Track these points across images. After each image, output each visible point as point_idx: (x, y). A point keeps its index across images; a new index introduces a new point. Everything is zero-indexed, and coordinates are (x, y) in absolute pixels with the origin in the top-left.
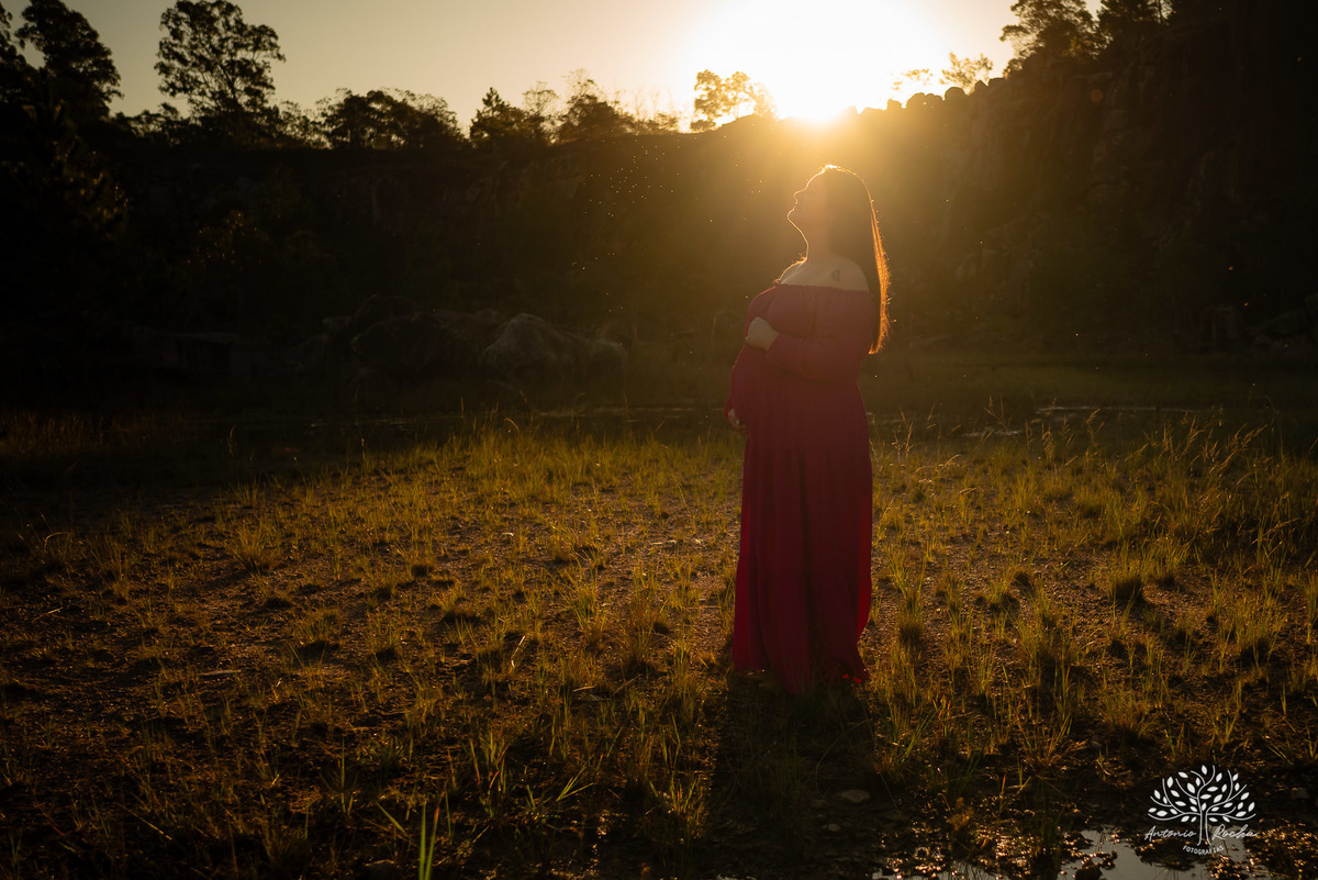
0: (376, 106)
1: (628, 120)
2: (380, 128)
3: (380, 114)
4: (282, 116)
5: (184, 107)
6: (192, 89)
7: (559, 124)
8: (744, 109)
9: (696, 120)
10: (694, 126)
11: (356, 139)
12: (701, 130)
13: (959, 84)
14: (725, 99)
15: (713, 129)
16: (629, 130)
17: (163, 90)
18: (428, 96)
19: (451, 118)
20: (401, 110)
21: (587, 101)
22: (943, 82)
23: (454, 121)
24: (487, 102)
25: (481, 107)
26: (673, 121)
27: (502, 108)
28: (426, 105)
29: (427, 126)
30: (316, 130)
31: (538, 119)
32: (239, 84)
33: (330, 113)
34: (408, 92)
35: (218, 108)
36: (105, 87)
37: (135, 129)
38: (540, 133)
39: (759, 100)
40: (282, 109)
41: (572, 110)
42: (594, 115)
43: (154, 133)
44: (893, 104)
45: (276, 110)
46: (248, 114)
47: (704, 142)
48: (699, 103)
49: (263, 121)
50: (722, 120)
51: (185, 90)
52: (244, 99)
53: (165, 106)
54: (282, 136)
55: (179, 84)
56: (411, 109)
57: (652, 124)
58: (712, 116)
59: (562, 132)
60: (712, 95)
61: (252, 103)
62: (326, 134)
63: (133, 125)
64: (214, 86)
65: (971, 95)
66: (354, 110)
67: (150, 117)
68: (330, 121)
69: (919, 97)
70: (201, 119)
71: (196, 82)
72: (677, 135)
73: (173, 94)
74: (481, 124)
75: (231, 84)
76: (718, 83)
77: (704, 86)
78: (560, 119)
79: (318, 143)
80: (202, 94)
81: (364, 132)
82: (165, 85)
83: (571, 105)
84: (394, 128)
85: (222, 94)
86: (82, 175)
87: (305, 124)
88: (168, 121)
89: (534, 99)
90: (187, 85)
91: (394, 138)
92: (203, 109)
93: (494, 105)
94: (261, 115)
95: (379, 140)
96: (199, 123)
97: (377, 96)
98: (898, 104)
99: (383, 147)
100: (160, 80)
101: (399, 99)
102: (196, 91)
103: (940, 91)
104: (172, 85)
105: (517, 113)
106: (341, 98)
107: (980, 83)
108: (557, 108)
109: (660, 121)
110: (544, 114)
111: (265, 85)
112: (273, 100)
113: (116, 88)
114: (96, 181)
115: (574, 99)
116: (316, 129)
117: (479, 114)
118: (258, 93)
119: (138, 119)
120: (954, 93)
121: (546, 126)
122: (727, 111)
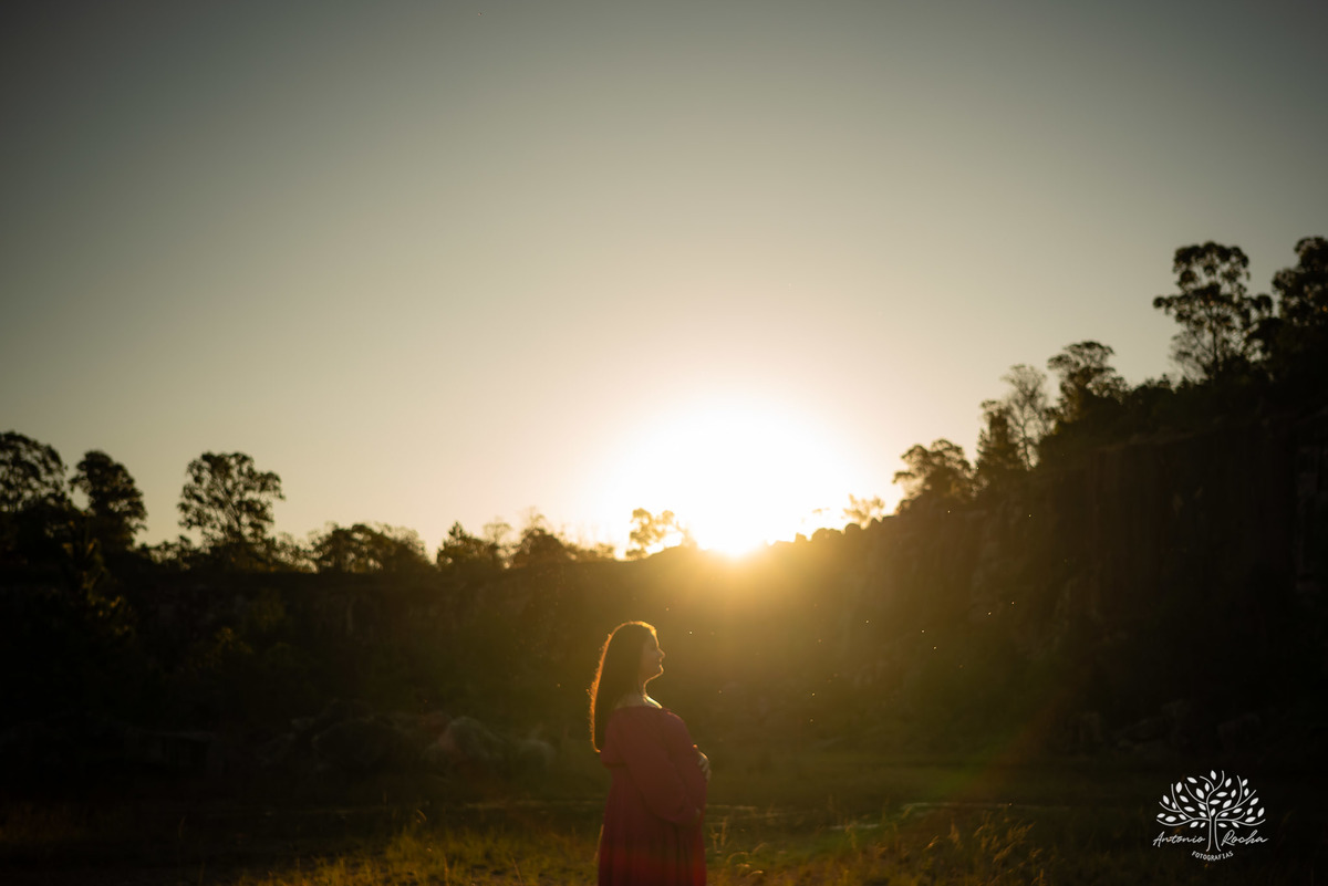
0: (358, 536)
1: (572, 549)
2: (360, 555)
3: (361, 543)
4: (278, 544)
5: (197, 538)
6: (205, 524)
7: (513, 552)
8: (672, 540)
9: (630, 549)
10: (629, 554)
11: (338, 566)
12: (633, 558)
13: (855, 520)
14: (655, 531)
15: (645, 556)
16: (573, 557)
17: (181, 524)
18: (402, 528)
19: (420, 546)
20: (378, 540)
21: (537, 533)
22: (842, 518)
23: (422, 549)
24: (452, 534)
25: (447, 537)
26: (610, 550)
27: (464, 538)
28: (400, 536)
29: (399, 553)
30: (306, 557)
31: (494, 547)
32: (245, 519)
33: (318, 542)
34: (386, 526)
35: (225, 539)
36: (134, 522)
37: (155, 557)
38: (497, 561)
39: (685, 532)
40: (279, 540)
41: (524, 541)
42: (541, 545)
43: (170, 561)
44: (800, 537)
45: (274, 540)
46: (251, 544)
47: (637, 567)
48: (633, 535)
49: (261, 549)
50: (653, 548)
51: (199, 524)
52: (247, 531)
53: (182, 538)
54: (277, 562)
55: (195, 520)
56: (387, 539)
57: (593, 552)
58: (644, 544)
59: (516, 558)
60: (644, 528)
61: (254, 535)
62: (315, 560)
63: (153, 553)
64: (224, 520)
65: (866, 530)
66: (339, 540)
67: (167, 546)
68: (318, 549)
69: (822, 532)
70: (210, 548)
71: (209, 518)
72: (614, 562)
73: (189, 528)
74: (446, 551)
75: (238, 519)
76: (650, 518)
77: (638, 520)
78: (514, 547)
79: (307, 567)
80: (213, 527)
81: (345, 558)
82: (183, 521)
83: (524, 537)
84: (371, 554)
85: (229, 528)
86: (103, 599)
87: (297, 552)
88: (183, 550)
89: (491, 532)
90: (201, 520)
91: (371, 562)
92: (213, 540)
93: (459, 535)
94: (261, 544)
95: (358, 565)
96: (208, 551)
97: (360, 528)
98: (804, 537)
99: (361, 570)
100: (180, 516)
101: (377, 530)
102: (209, 524)
103: (840, 525)
104: (190, 521)
105: (478, 542)
106: (329, 531)
107: (874, 520)
108: (511, 539)
109: (598, 549)
110: (501, 542)
111: (266, 519)
112: (273, 532)
113: (143, 523)
114: (113, 605)
115: (526, 531)
116: (306, 554)
117: (445, 544)
118: (260, 527)
119: (158, 548)
120: (852, 528)
121: (501, 553)
122: (657, 541)
